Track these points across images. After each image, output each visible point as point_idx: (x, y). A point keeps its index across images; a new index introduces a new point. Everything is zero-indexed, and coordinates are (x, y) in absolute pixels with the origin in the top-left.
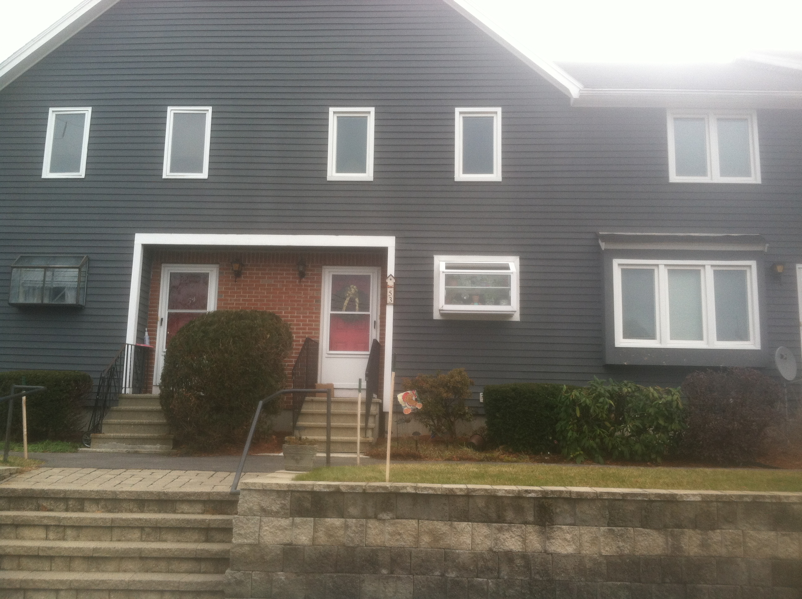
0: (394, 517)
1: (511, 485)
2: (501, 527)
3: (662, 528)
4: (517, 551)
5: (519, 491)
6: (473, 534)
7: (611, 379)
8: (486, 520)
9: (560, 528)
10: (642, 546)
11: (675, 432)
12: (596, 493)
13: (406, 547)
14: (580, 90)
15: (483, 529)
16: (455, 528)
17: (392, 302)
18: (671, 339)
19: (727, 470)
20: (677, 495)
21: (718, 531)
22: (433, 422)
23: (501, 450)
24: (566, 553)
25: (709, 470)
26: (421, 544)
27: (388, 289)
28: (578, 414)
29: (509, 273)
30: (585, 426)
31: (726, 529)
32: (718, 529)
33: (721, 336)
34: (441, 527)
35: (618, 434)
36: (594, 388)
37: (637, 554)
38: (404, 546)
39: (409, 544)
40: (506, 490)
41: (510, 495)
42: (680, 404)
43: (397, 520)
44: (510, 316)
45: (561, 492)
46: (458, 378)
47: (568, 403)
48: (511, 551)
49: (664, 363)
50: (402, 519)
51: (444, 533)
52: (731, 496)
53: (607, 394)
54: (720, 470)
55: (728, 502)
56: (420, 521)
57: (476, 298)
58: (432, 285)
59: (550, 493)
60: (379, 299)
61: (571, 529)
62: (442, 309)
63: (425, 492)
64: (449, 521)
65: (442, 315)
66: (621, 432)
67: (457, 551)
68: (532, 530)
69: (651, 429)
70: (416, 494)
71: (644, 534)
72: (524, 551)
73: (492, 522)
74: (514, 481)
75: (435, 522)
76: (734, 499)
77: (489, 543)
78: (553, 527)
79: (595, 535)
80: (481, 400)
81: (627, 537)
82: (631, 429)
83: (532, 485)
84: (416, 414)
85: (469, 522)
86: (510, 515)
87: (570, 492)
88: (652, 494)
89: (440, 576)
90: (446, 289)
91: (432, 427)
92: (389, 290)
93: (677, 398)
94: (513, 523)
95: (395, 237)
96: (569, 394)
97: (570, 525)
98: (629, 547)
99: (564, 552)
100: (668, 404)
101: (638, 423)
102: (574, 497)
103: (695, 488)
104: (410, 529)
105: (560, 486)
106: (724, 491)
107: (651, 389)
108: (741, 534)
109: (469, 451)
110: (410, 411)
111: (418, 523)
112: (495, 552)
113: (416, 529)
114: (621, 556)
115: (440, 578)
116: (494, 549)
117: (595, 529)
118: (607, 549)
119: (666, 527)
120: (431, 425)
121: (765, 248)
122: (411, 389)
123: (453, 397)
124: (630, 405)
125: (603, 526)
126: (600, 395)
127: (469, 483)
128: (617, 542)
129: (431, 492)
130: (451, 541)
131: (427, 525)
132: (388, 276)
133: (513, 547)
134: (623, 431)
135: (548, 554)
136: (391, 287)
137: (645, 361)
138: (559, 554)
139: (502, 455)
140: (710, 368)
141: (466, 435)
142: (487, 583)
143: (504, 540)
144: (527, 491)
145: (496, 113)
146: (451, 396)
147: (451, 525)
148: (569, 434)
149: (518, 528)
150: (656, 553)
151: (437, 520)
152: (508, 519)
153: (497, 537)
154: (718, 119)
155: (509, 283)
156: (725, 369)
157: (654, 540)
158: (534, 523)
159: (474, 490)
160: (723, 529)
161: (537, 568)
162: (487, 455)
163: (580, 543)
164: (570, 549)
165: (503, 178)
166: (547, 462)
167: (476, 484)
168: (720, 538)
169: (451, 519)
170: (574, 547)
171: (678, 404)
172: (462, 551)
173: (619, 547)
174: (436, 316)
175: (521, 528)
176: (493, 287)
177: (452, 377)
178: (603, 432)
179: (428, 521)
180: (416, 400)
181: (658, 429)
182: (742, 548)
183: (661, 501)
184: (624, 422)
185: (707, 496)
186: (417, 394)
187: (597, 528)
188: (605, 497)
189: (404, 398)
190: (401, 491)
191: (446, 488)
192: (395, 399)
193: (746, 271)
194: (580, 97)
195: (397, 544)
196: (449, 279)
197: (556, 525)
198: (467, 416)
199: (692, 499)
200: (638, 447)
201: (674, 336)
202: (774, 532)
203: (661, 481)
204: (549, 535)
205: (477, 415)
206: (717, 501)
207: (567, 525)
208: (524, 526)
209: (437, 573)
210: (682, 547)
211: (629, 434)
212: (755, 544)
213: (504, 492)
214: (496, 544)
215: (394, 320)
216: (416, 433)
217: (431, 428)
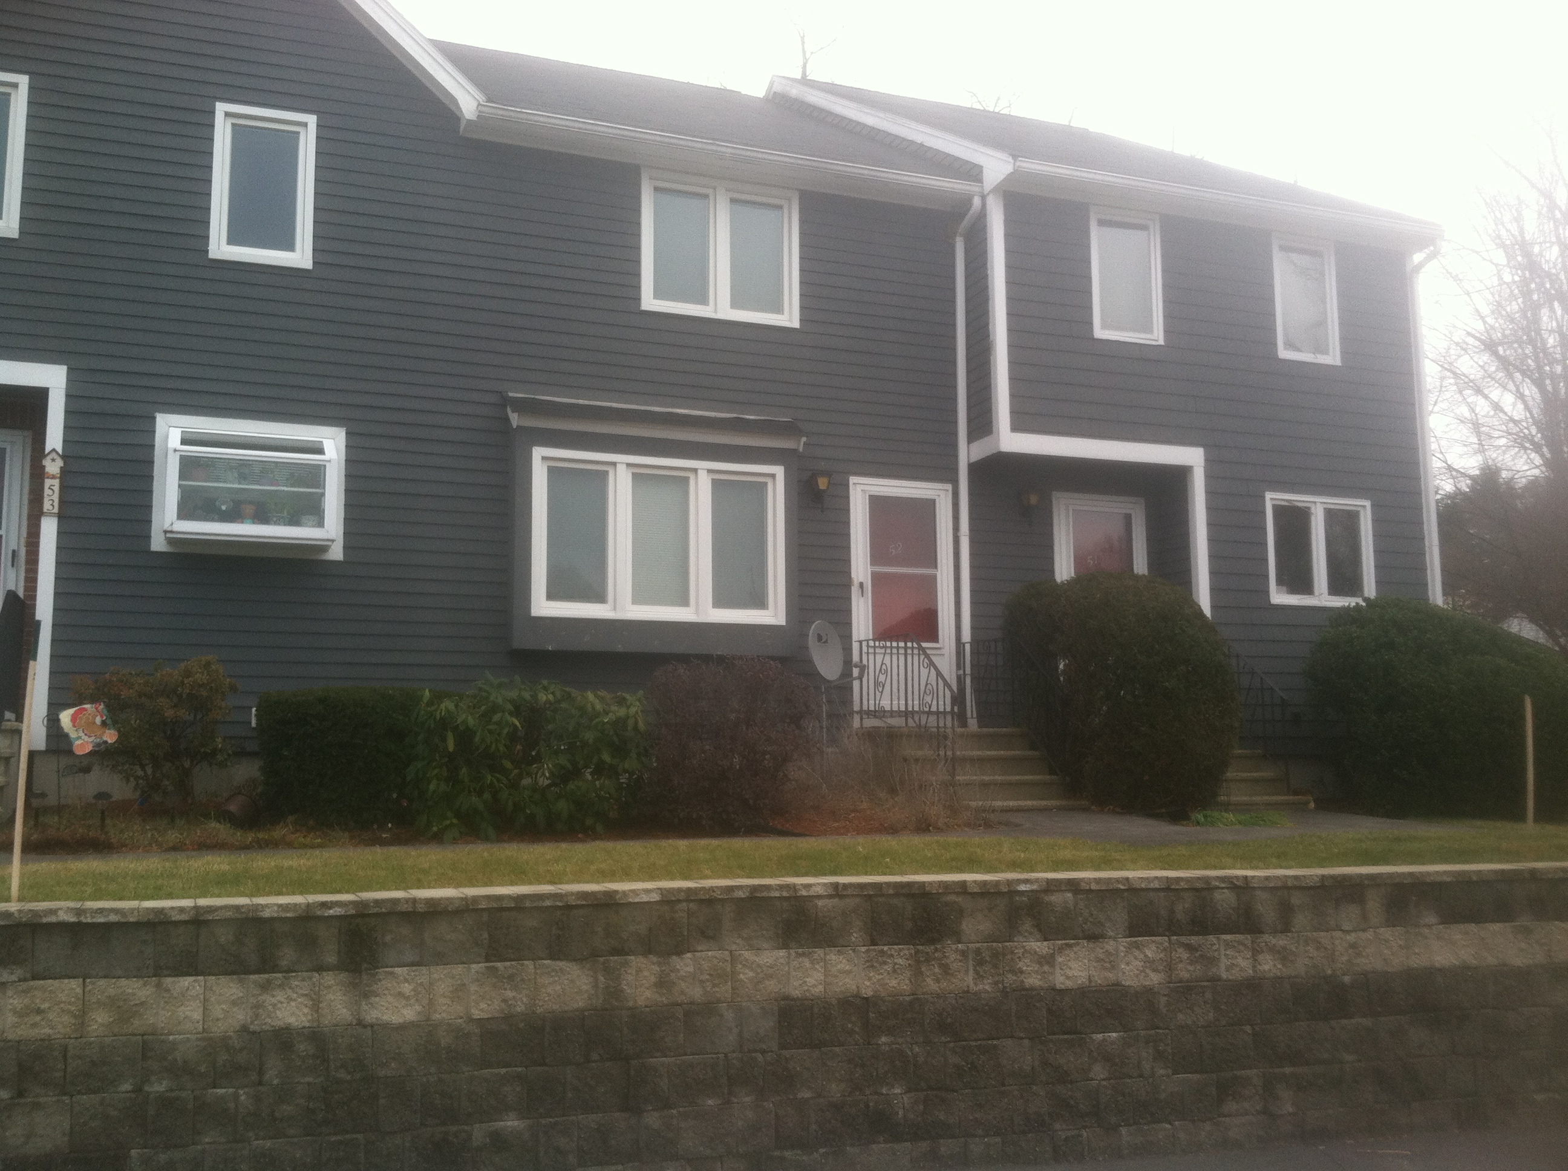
0: (28, 975)
1: (294, 894)
2: (269, 981)
3: (589, 957)
4: (300, 1026)
5: (308, 905)
6: (205, 1000)
7: (517, 678)
8: (236, 967)
9: (392, 973)
10: (549, 995)
11: (631, 774)
12: (465, 899)
13: (55, 1039)
14: (479, 104)
15: (228, 988)
16: (168, 990)
17: (56, 510)
18: (634, 602)
19: (715, 842)
20: (616, 892)
21: (689, 955)
22: (143, 769)
23: (290, 824)
24: (401, 1021)
25: (682, 844)
26: (89, 1029)
27: (46, 480)
28: (451, 748)
29: (323, 461)
30: (464, 770)
31: (702, 951)
32: (688, 952)
33: (721, 600)
34: (137, 989)
35: (526, 781)
36: (484, 694)
37: (539, 1010)
38: (49, 1035)
39: (62, 1031)
40: (280, 906)
41: (288, 915)
42: (640, 722)
43: (32, 983)
44: (323, 549)
45: (395, 901)
46: (201, 677)
47: (432, 726)
48: (287, 1028)
49: (620, 648)
50: (44, 978)
51: (142, 1004)
52: (712, 889)
53: (509, 707)
54: (703, 842)
55: (707, 901)
56: (88, 980)
57: (249, 509)
58: (150, 478)
59: (372, 904)
60: (26, 502)
61: (413, 974)
62: (170, 529)
63: (101, 920)
64: (155, 976)
65: (171, 541)
66: (532, 778)
67: (171, 1038)
68: (333, 982)
69: (589, 770)
70: (79, 924)
71: (553, 970)
72: (315, 1024)
73: (248, 972)
74: (301, 885)
75: (123, 982)
76: (718, 895)
77: (240, 1016)
78: (377, 973)
79: (459, 982)
80: (254, 724)
81: (523, 980)
82: (551, 773)
83: (339, 892)
84: (102, 753)
85: (197, 975)
86: (287, 954)
87: (414, 901)
88: (572, 894)
89: (132, 1091)
90: (180, 486)
91: (141, 781)
92: (48, 482)
93: (637, 712)
94: (295, 971)
95: (65, 368)
96: (436, 706)
97: (412, 964)
98: (525, 1000)
99: (395, 1019)
100: (620, 724)
101: (563, 760)
102: (420, 910)
103: (652, 878)
104: (64, 999)
105: (397, 889)
106: (702, 881)
107: (590, 696)
108: (729, 958)
109: (220, 830)
110: (89, 748)
111: (84, 986)
112: (254, 1033)
113: (78, 999)
114: (508, 1018)
115: (133, 1096)
116: (252, 1027)
117: (459, 969)
118: (483, 1005)
119: (595, 954)
120: (139, 777)
121: (799, 444)
122: (93, 700)
123: (191, 718)
124: (550, 727)
125: (475, 963)
126: (495, 709)
127: (203, 895)
128: (503, 992)
129: (113, 918)
130: (157, 1017)
131: (103, 988)
132: (47, 451)
133: (292, 1020)
134: (536, 777)
135: (365, 1027)
136: (53, 477)
137: (586, 643)
138: (386, 1026)
139: (292, 833)
140: (697, 656)
141: (216, 797)
142: (236, 1097)
143: (274, 1005)
144: (324, 905)
145: (305, 125)
146: (185, 715)
147: (158, 985)
148: (432, 787)
149: (303, 980)
150: (576, 1006)
151: (128, 977)
152: (284, 963)
153: (257, 1002)
154: (733, 201)
155: (322, 483)
156: (721, 659)
157: (572, 981)
158: (339, 967)
159: (211, 909)
160: (698, 951)
161: (341, 1056)
162: (261, 835)
163: (430, 1000)
164: (409, 1014)
165: (314, 263)
166: (383, 843)
167: (219, 896)
168: (691, 969)
169: (158, 972)
170: (418, 1008)
171: (636, 723)
172: (181, 1037)
173: (505, 1001)
174: (158, 544)
175: (311, 978)
176: (286, 489)
177: (188, 674)
178: (499, 780)
179: (106, 980)
180: (104, 724)
181: (599, 771)
182: (730, 983)
183: (588, 906)
184: (538, 759)
185: (670, 891)
186: (105, 712)
187: (465, 967)
188: (483, 905)
189: (74, 719)
190: (45, 920)
191: (147, 909)
192: (53, 721)
193: (766, 484)
194: (477, 118)
195: (33, 1033)
196: (188, 466)
197: (382, 967)
198: (220, 758)
199: (645, 898)
200: (562, 806)
201: (637, 600)
202: (784, 951)
203: (593, 868)
204: (367, 989)
205: (242, 754)
206: (688, 900)
207: (405, 966)
208: (317, 975)
209: (127, 1087)
210: (622, 991)
211: (547, 782)
212: (751, 974)
213: (276, 908)
214: (257, 1016)
215: (60, 548)
216: (101, 796)
217: (137, 784)
